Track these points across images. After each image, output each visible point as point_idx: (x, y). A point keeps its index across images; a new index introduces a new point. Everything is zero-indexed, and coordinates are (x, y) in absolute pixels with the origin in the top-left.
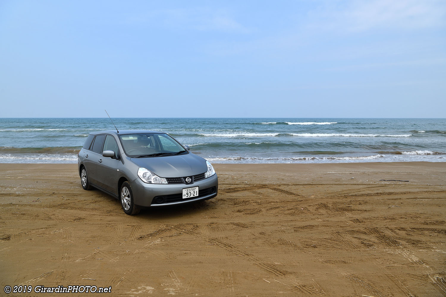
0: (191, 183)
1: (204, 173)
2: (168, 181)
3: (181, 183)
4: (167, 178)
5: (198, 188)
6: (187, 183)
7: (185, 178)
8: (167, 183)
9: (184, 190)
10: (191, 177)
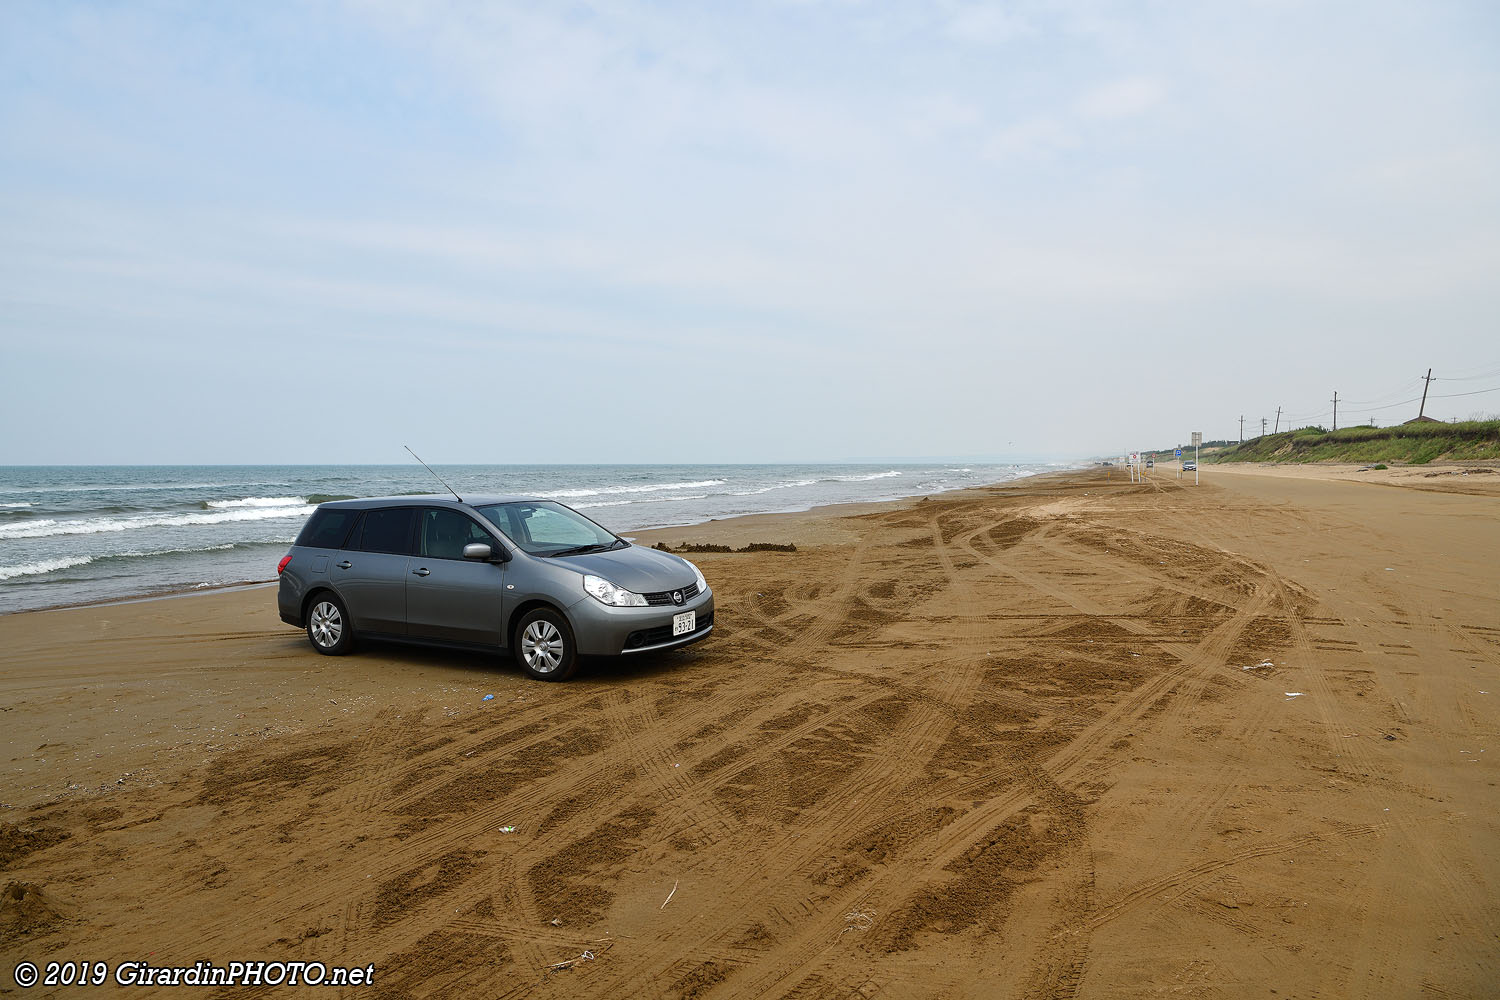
0: (683, 603)
1: (695, 583)
2: (647, 599)
3: (669, 603)
4: (644, 595)
5: (693, 613)
6: (677, 604)
7: (672, 593)
8: (645, 603)
9: (675, 618)
10: (680, 591)
